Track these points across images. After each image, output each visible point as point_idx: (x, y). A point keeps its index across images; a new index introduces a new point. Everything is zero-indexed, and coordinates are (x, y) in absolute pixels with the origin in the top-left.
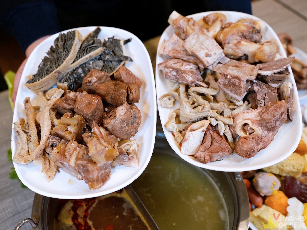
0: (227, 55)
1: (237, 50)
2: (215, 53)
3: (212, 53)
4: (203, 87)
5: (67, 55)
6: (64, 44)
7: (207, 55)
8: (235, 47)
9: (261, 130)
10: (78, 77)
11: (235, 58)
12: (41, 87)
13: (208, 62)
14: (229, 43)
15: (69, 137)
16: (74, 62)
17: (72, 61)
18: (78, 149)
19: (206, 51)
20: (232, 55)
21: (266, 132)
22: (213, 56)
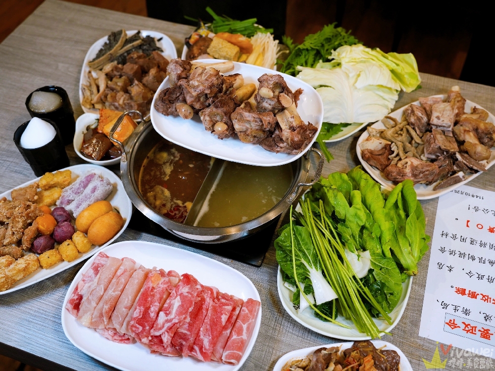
0: (453, 132)
1: (462, 134)
2: (443, 121)
3: (442, 119)
4: (416, 132)
5: (116, 44)
6: (114, 38)
7: (438, 118)
8: (463, 131)
9: (409, 171)
10: (120, 60)
11: (457, 138)
12: (99, 65)
13: (433, 120)
14: (461, 125)
15: (119, 89)
16: (122, 48)
17: (120, 48)
18: (124, 96)
19: (440, 115)
20: (457, 135)
21: (410, 175)
22: (440, 121)
